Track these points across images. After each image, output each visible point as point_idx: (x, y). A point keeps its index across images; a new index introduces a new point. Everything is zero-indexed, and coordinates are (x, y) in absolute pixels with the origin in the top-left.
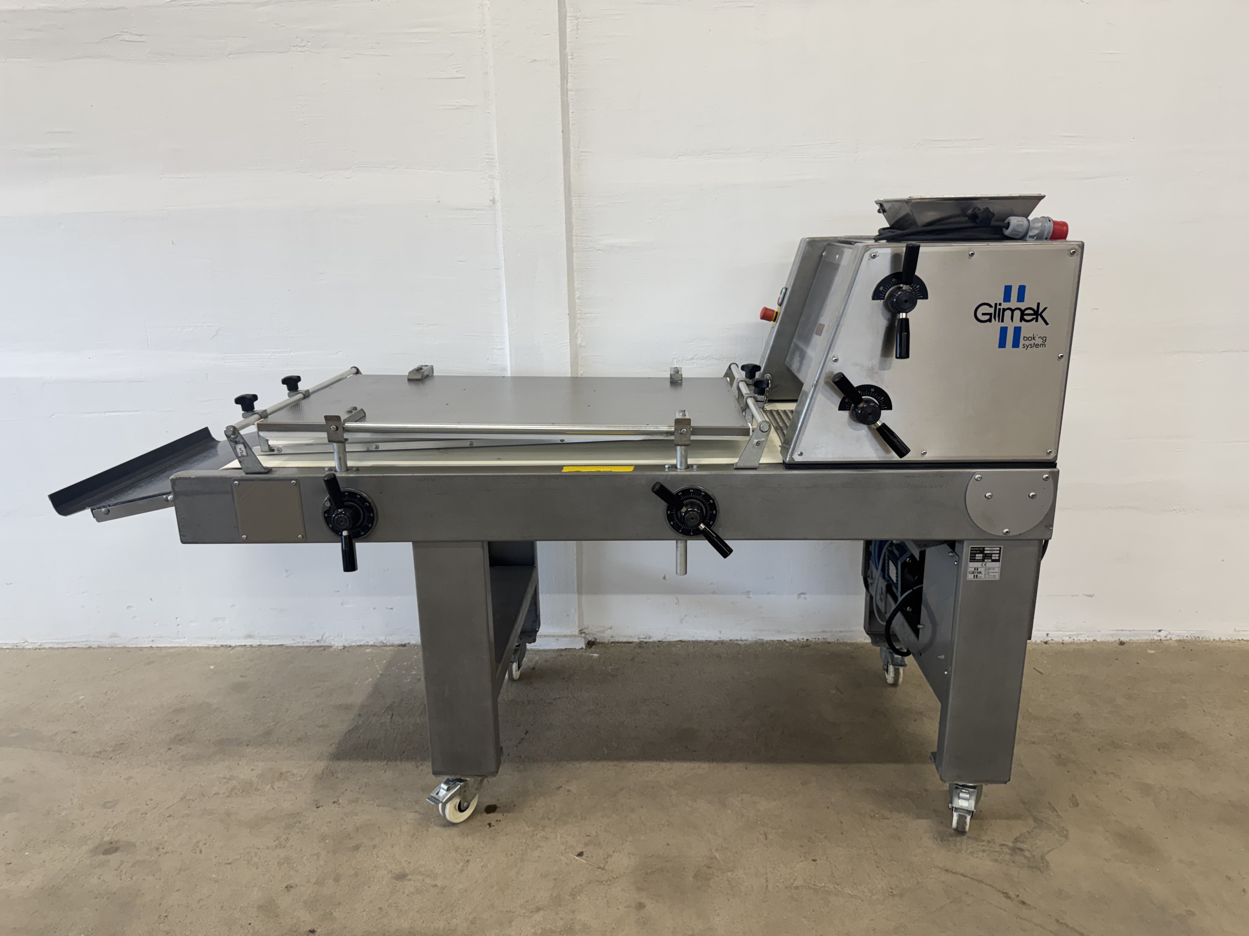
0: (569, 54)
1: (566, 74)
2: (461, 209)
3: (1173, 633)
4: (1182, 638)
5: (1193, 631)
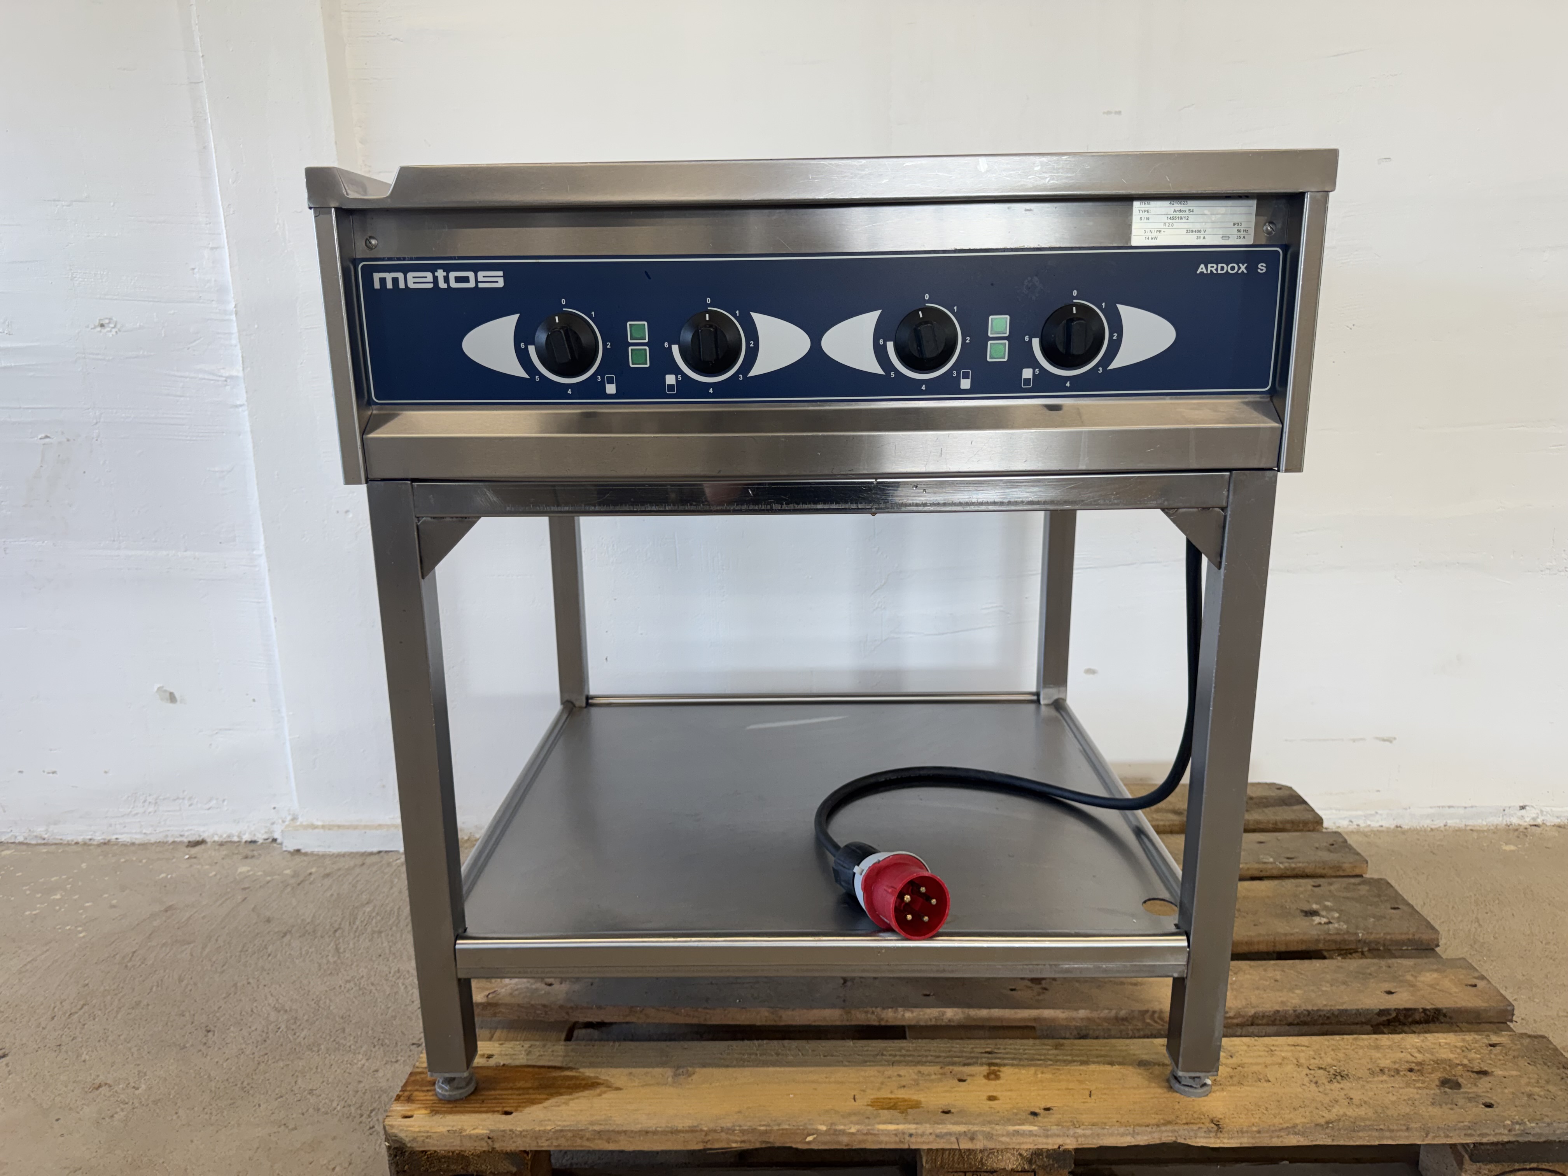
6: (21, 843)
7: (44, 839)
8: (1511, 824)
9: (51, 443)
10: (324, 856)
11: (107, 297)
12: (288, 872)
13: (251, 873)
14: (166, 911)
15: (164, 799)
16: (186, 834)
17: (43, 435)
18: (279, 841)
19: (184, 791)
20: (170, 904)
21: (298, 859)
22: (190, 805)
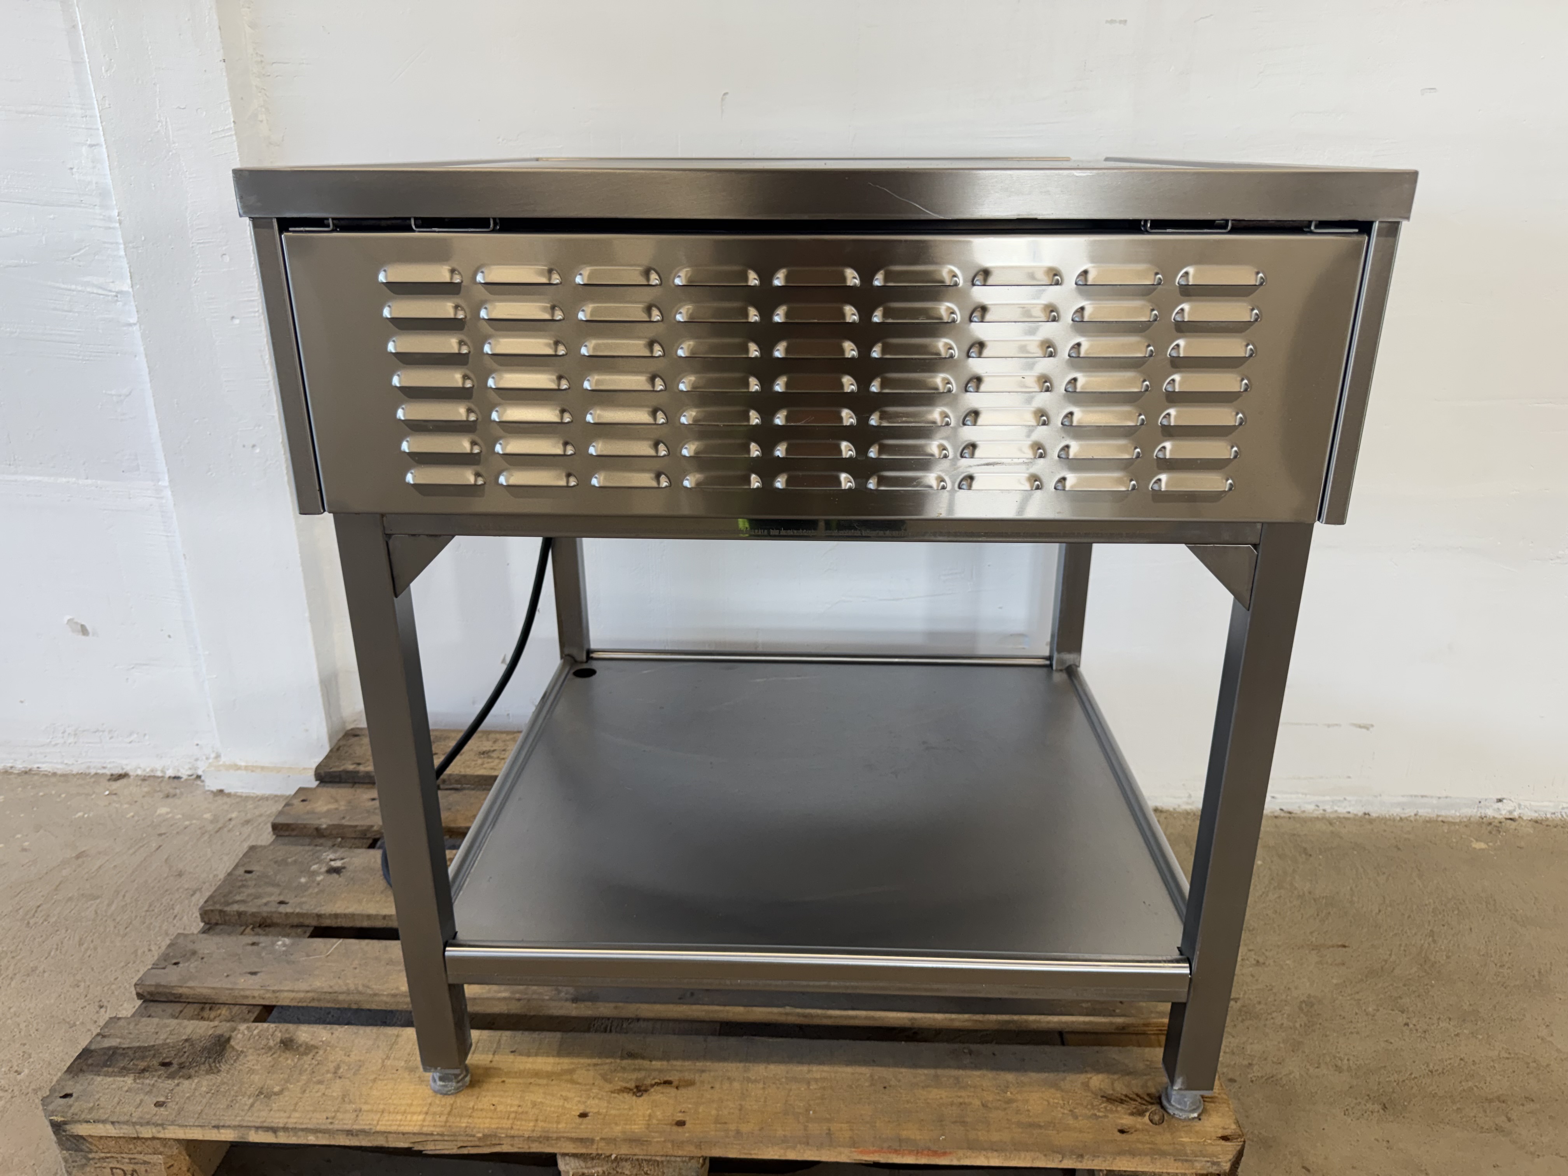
8: (1486, 817)
10: (246, 798)
12: (207, 815)
13: (170, 815)
14: (78, 857)
15: (84, 731)
18: (202, 779)
19: (103, 724)
20: (83, 849)
21: (220, 800)
22: (111, 738)
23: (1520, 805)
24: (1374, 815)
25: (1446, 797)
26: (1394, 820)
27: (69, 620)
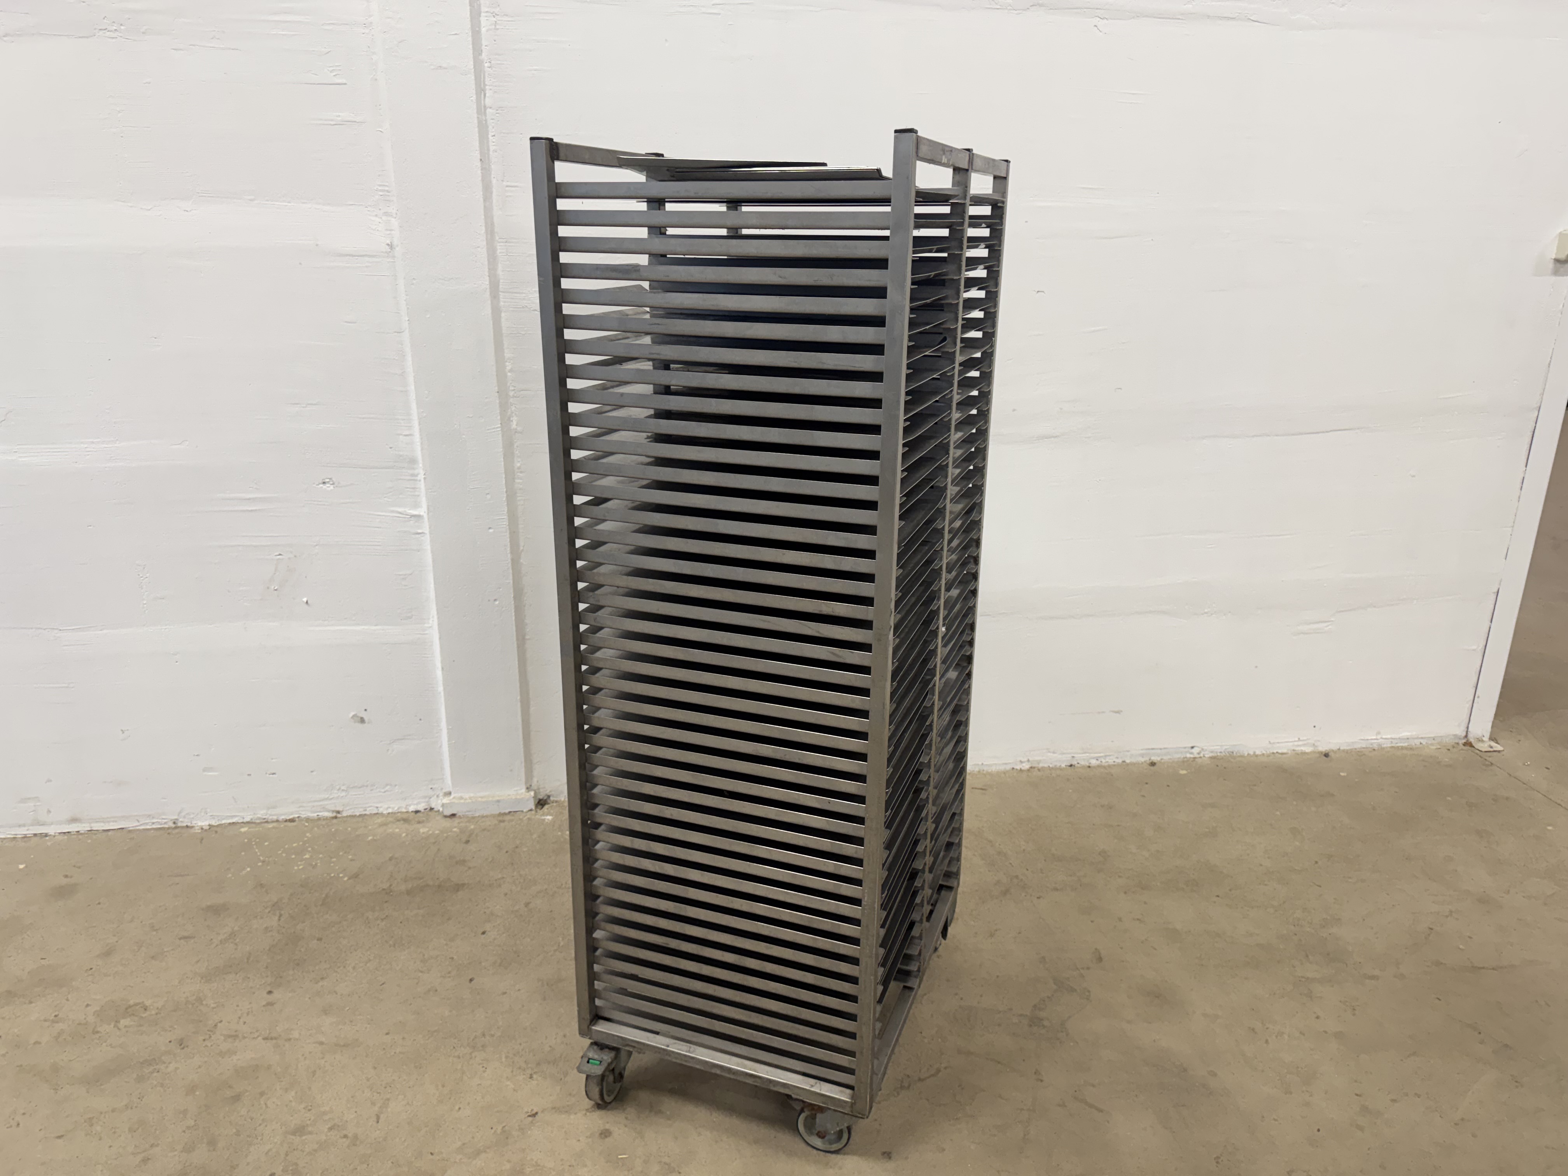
0: (485, 61)
1: (482, 86)
2: (347, 255)
3: (1206, 750)
4: (1216, 755)
5: (1227, 745)
6: (248, 823)
7: (265, 819)
8: (1186, 758)
9: (283, 559)
10: (473, 818)
11: (329, 465)
12: (455, 830)
13: (431, 832)
14: (391, 859)
15: (353, 787)
16: (368, 809)
17: (277, 553)
18: (436, 809)
19: (368, 781)
20: (391, 855)
21: (456, 821)
22: (372, 790)
23: (1203, 749)
24: (1128, 761)
25: (1165, 748)
26: (1139, 764)
27: (354, 716)
